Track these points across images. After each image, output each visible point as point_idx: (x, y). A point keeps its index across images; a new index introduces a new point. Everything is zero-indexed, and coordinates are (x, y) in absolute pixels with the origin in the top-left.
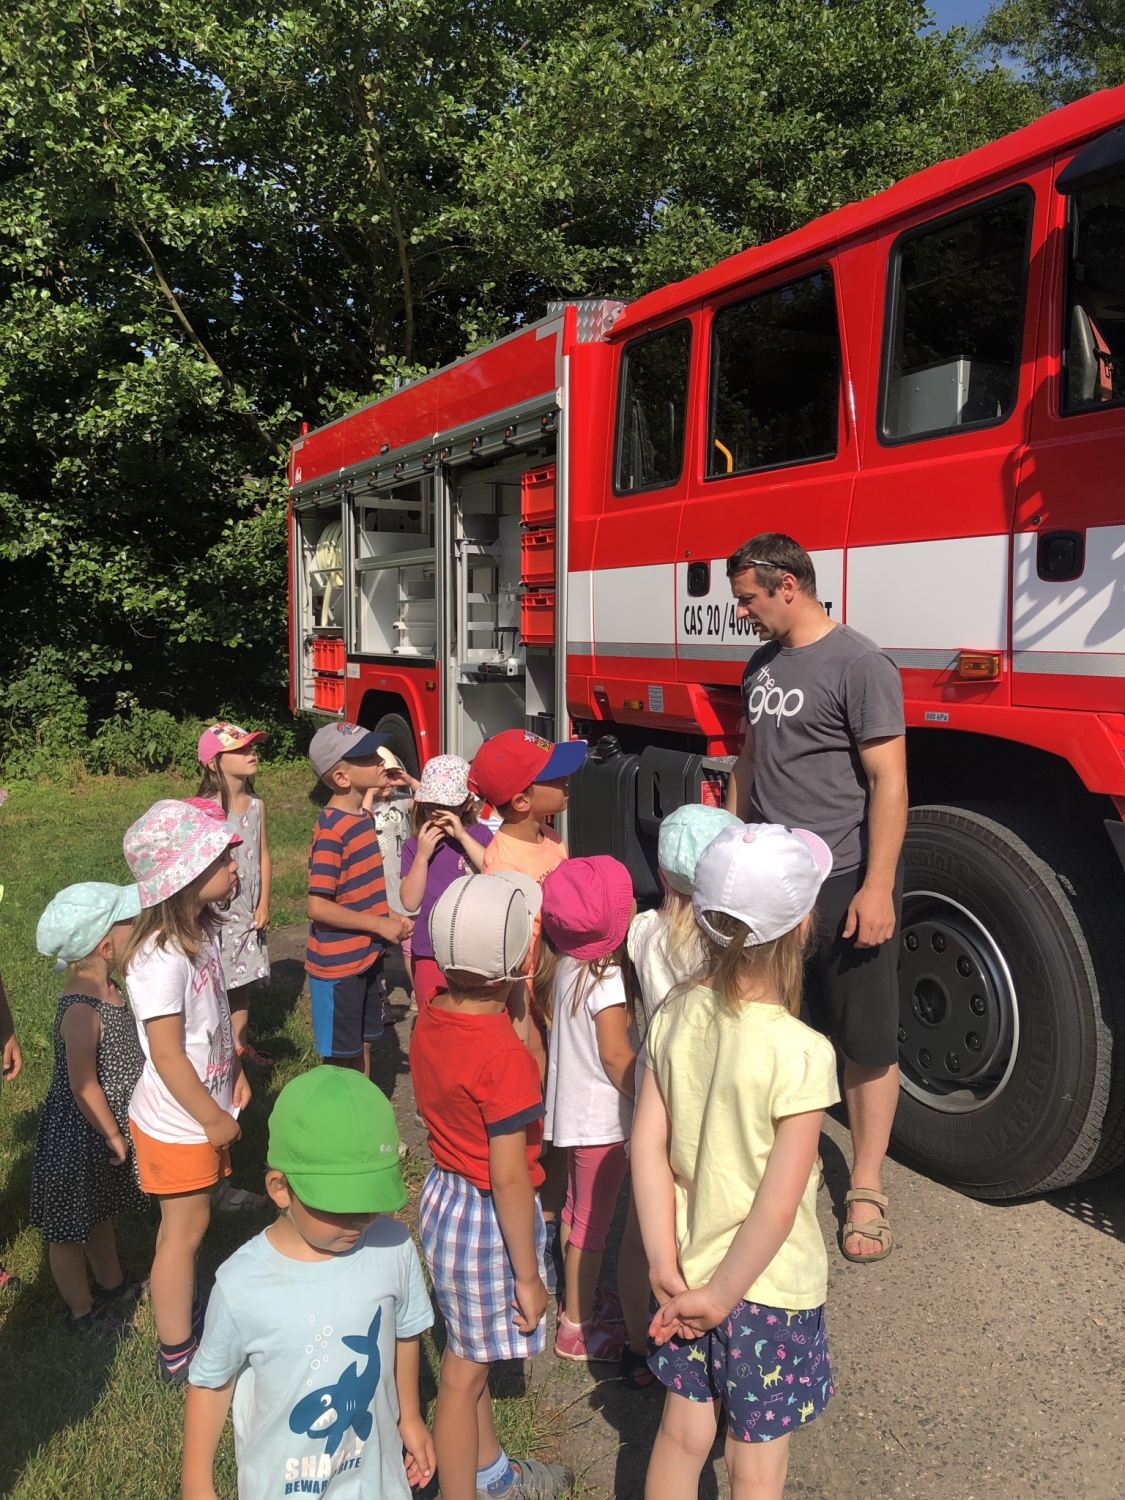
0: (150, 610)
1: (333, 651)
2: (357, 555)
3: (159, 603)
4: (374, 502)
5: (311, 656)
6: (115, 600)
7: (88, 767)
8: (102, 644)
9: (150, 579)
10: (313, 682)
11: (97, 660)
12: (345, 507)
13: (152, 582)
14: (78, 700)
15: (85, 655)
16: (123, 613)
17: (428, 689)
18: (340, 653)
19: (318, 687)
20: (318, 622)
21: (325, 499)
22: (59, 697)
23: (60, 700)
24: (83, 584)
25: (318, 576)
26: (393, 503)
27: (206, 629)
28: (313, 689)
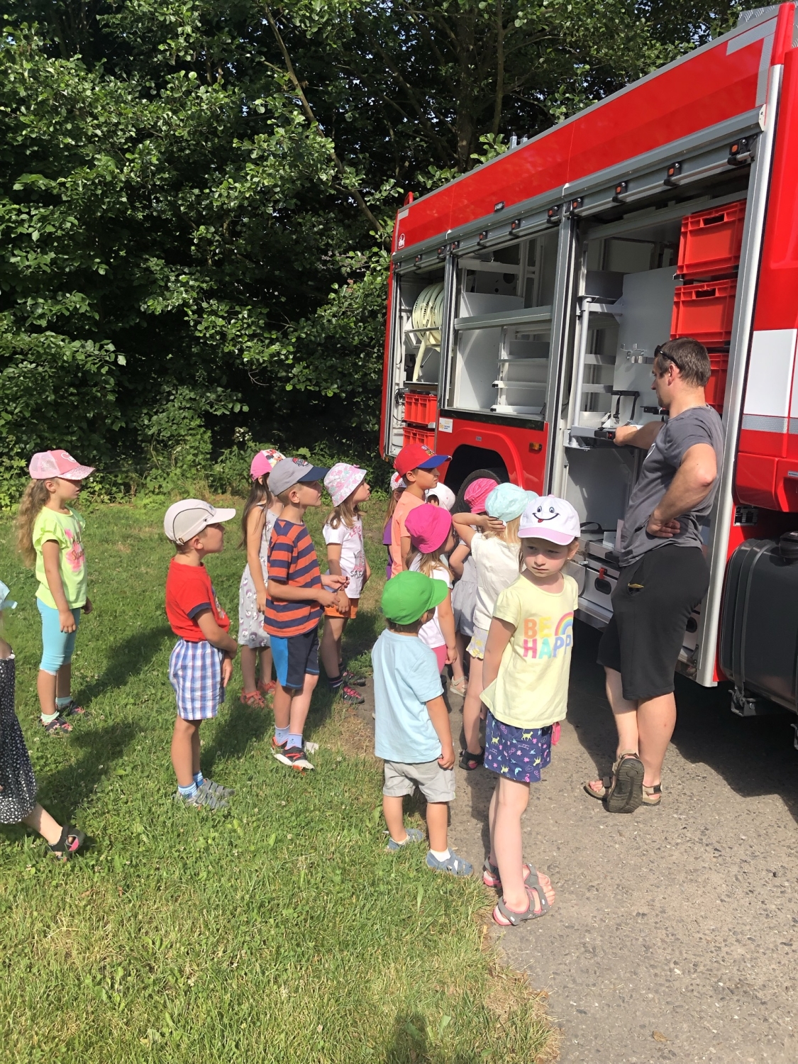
0: (264, 361)
1: (424, 405)
2: (457, 315)
3: (272, 356)
4: (475, 265)
5: (401, 408)
6: (237, 351)
7: (211, 486)
8: (226, 387)
9: (266, 335)
10: (402, 431)
11: (221, 401)
12: (449, 269)
13: (266, 338)
14: (205, 432)
15: (212, 396)
16: (243, 363)
17: (532, 450)
18: (433, 407)
19: (407, 437)
20: (409, 377)
21: (428, 262)
22: (191, 429)
23: (191, 432)
24: (212, 336)
25: (412, 335)
26: (494, 266)
27: (310, 380)
28: (402, 438)
